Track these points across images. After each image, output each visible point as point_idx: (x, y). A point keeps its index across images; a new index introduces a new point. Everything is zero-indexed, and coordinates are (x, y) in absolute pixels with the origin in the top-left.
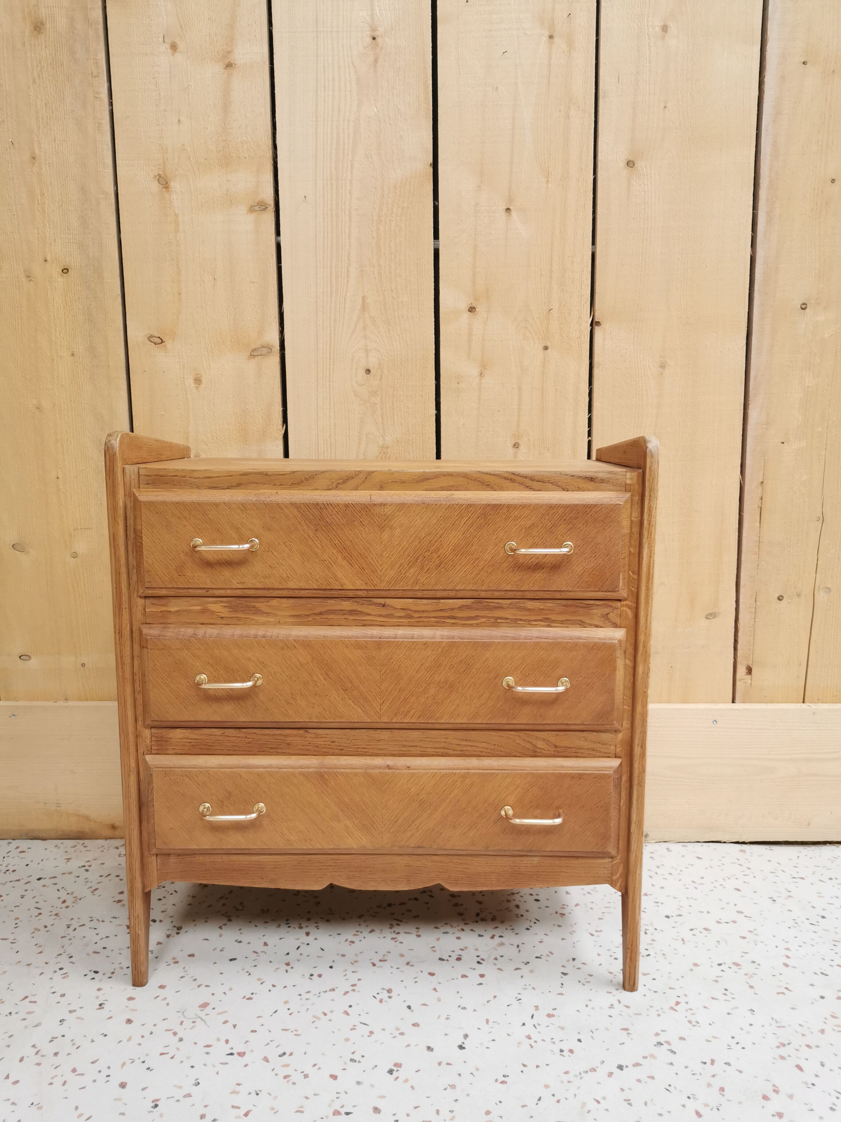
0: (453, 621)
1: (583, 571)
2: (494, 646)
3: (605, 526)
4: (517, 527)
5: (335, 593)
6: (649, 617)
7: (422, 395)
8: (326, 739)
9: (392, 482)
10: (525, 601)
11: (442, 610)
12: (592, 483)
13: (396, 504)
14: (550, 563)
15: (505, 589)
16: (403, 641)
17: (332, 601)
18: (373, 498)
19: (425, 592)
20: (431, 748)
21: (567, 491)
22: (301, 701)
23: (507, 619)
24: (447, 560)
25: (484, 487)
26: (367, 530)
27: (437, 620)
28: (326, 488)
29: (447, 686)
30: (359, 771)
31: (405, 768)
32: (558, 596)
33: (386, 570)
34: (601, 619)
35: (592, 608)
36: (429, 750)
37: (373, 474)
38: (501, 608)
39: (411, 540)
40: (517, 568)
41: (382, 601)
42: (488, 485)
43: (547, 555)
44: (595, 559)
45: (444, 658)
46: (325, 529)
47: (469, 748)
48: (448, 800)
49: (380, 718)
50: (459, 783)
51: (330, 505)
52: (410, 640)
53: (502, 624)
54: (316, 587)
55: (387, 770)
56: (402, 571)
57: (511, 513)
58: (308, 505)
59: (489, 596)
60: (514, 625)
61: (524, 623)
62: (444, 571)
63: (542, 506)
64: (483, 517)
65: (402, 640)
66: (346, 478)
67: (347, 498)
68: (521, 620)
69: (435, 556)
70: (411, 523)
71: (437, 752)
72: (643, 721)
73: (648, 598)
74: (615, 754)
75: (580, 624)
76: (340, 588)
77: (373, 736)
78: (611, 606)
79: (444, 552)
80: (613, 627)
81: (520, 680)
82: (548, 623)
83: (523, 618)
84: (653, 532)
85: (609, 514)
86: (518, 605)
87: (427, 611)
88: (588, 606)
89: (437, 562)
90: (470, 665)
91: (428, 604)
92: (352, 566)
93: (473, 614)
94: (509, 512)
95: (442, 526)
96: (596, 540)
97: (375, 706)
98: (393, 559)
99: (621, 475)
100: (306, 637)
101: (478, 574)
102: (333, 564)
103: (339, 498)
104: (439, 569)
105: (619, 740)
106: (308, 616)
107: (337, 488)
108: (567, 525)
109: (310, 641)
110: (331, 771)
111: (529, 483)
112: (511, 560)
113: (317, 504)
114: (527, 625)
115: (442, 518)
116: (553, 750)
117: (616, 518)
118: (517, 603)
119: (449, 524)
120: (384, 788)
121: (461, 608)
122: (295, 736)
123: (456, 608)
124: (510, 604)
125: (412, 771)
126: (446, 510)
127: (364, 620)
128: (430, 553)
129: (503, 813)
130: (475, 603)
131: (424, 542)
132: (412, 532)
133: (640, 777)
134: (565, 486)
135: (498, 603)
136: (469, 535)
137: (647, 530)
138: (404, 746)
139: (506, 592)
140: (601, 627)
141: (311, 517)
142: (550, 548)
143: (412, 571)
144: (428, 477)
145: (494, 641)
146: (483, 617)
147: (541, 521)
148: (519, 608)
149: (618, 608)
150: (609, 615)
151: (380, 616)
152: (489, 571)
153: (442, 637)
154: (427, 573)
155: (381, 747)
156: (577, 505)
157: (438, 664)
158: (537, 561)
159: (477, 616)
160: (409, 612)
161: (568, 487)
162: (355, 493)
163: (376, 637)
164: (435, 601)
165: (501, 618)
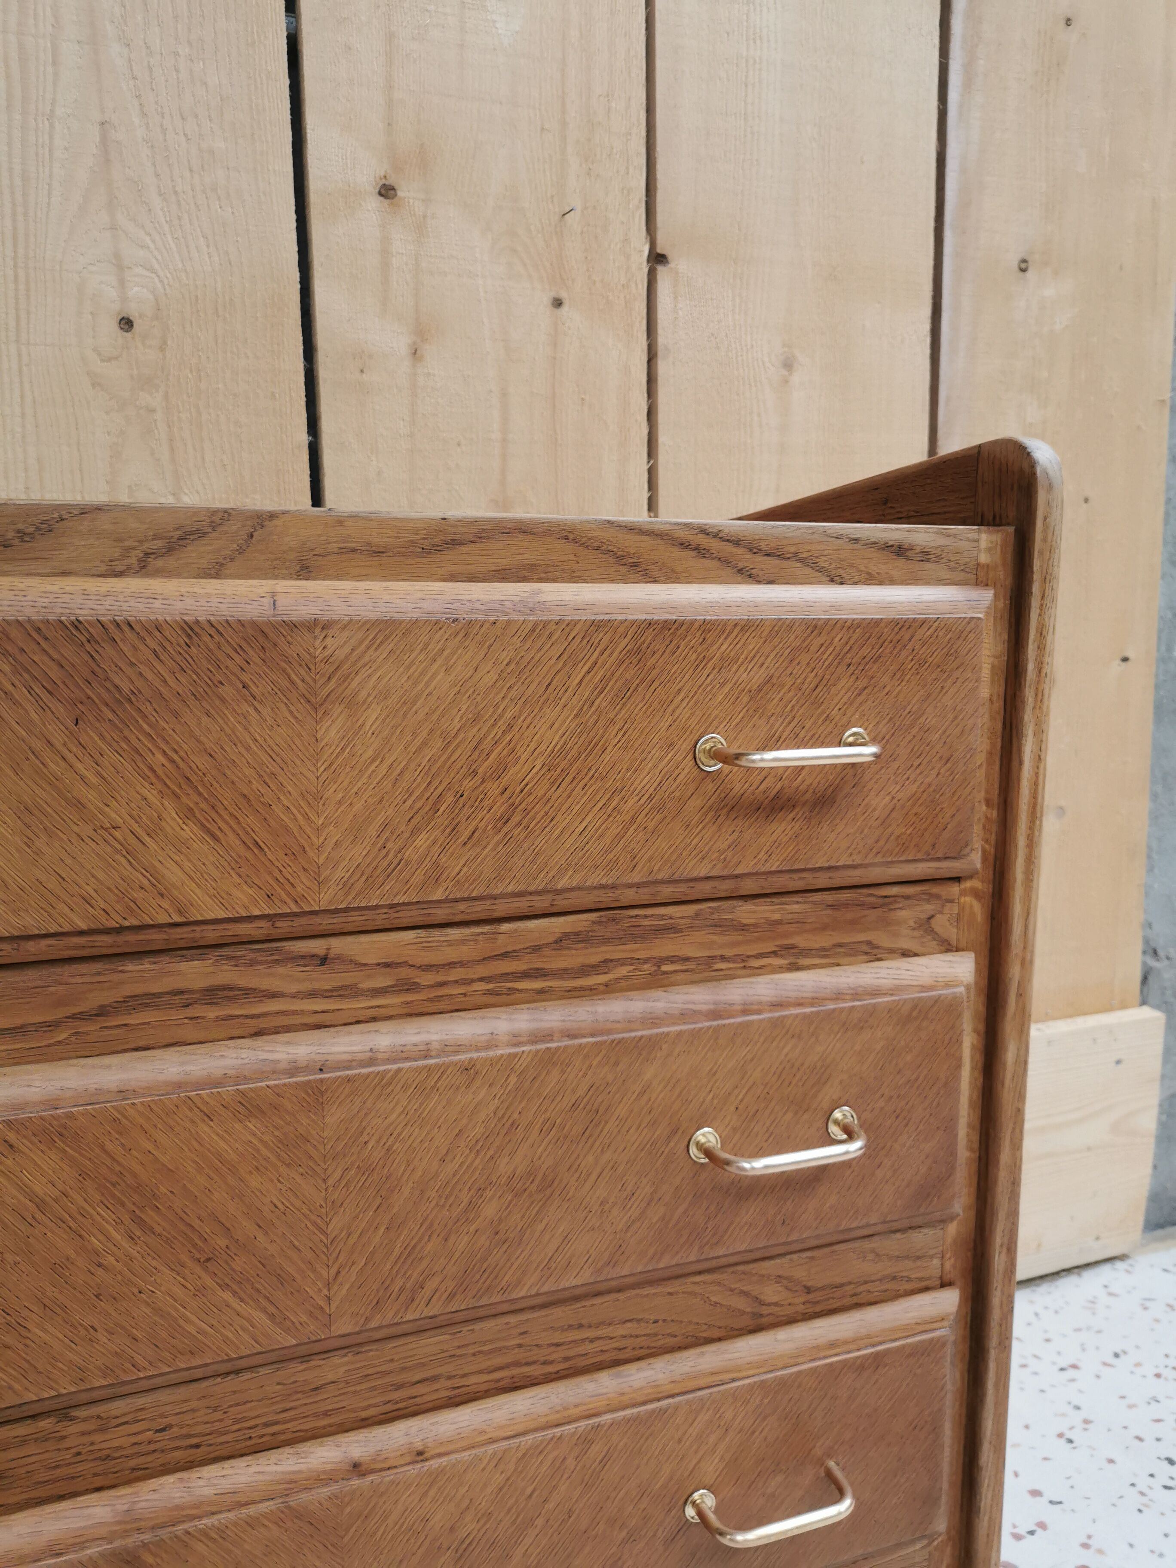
0: (538, 984)
1: (891, 807)
2: (664, 1047)
3: (945, 680)
4: (726, 689)
5: (156, 938)
6: (1031, 918)
7: (273, 394)
8: (135, 1428)
9: (342, 551)
10: (734, 903)
11: (505, 955)
12: (901, 562)
13: (366, 622)
14: (811, 791)
15: (695, 875)
16: (399, 1070)
17: (146, 965)
18: (282, 601)
19: (462, 906)
20: (480, 1372)
21: (842, 583)
22: (45, 1330)
23: (688, 959)
24: (531, 798)
25: (624, 569)
26: (266, 712)
27: (491, 986)
28: (103, 568)
29: (533, 1187)
30: (264, 1507)
31: (408, 1459)
32: (822, 880)
33: (337, 844)
34: (916, 934)
35: (897, 906)
36: (473, 1379)
37: (276, 522)
38: (670, 929)
39: (418, 742)
40: (725, 811)
41: (316, 946)
42: (634, 565)
43: (803, 767)
44: (918, 771)
45: (523, 1104)
46: (110, 715)
47: (589, 1347)
48: (540, 1522)
49: (328, 1326)
50: (571, 1463)
51: (126, 629)
52: (421, 1063)
53: (673, 978)
54: (83, 926)
55: (356, 1482)
56: (389, 845)
57: (711, 645)
58: (38, 630)
59: (645, 899)
60: (706, 974)
61: (731, 965)
62: (523, 835)
63: (790, 626)
64: (635, 661)
65: (395, 1067)
66: (179, 533)
67: (189, 603)
68: (723, 958)
69: (493, 788)
70: (415, 684)
71: (498, 1381)
72: (1013, 1183)
73: (1032, 867)
74: (941, 1278)
75: (866, 953)
76: (177, 918)
77: (300, 1377)
78: (938, 897)
79: (520, 776)
80: (941, 952)
81: (735, 1129)
82: (792, 960)
83: (728, 952)
84: (1046, 692)
85: (955, 647)
86: (715, 916)
87: (462, 964)
88: (888, 903)
89: (500, 809)
90: (601, 1111)
91: (463, 942)
92: (217, 840)
93: (595, 955)
94: (705, 646)
95: (513, 693)
96: (922, 720)
97: (311, 1293)
98: (358, 806)
99: (968, 540)
100: (53, 1104)
101: (619, 837)
102: (147, 839)
103: (157, 604)
104: (505, 830)
105: (949, 1240)
106: (54, 1025)
107: (143, 568)
108: (854, 677)
109: (70, 1116)
110: (164, 1533)
111: (745, 559)
112: (710, 787)
113: (77, 624)
114: (740, 972)
115: (512, 666)
116: (802, 1300)
117: (971, 655)
118: (714, 910)
119: (533, 687)
120: (346, 1539)
121: (561, 942)
122: (23, 1441)
123: (547, 945)
124: (697, 915)
125: (434, 1463)
126: (524, 640)
127: (258, 1016)
128: (478, 779)
129: (690, 1512)
130: (600, 923)
131: (458, 746)
132: (421, 715)
133: (1004, 1326)
134: (837, 568)
135: (662, 917)
136: (595, 717)
137: (1033, 688)
138: (399, 1387)
139: (692, 884)
140: (916, 955)
141: (54, 673)
142: (812, 747)
143: (422, 841)
144: (457, 537)
145: (665, 1030)
146: (621, 962)
147: (788, 672)
148: (720, 926)
149: (952, 901)
150: (933, 921)
151: (313, 994)
152: (651, 825)
153: (516, 1040)
154: (468, 847)
155: (324, 1406)
156: (877, 622)
157: (507, 1125)
158: (779, 786)
159: (606, 961)
160: (404, 972)
161: (841, 572)
162: (212, 586)
163: (307, 1069)
164: (486, 929)
165: (672, 960)
